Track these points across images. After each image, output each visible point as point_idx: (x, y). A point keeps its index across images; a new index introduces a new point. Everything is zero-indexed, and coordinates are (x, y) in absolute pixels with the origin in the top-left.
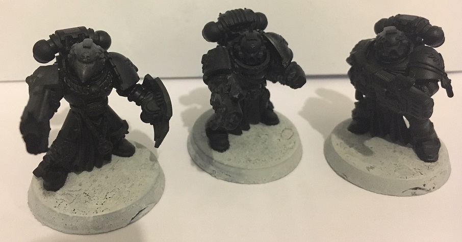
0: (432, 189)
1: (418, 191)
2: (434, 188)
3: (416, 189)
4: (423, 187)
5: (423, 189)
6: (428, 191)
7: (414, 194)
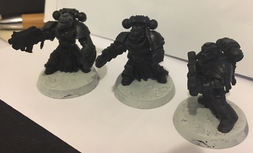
0: (212, 147)
1: (201, 144)
2: (213, 147)
3: (201, 142)
4: (205, 143)
5: (205, 144)
6: (209, 146)
7: (199, 145)
